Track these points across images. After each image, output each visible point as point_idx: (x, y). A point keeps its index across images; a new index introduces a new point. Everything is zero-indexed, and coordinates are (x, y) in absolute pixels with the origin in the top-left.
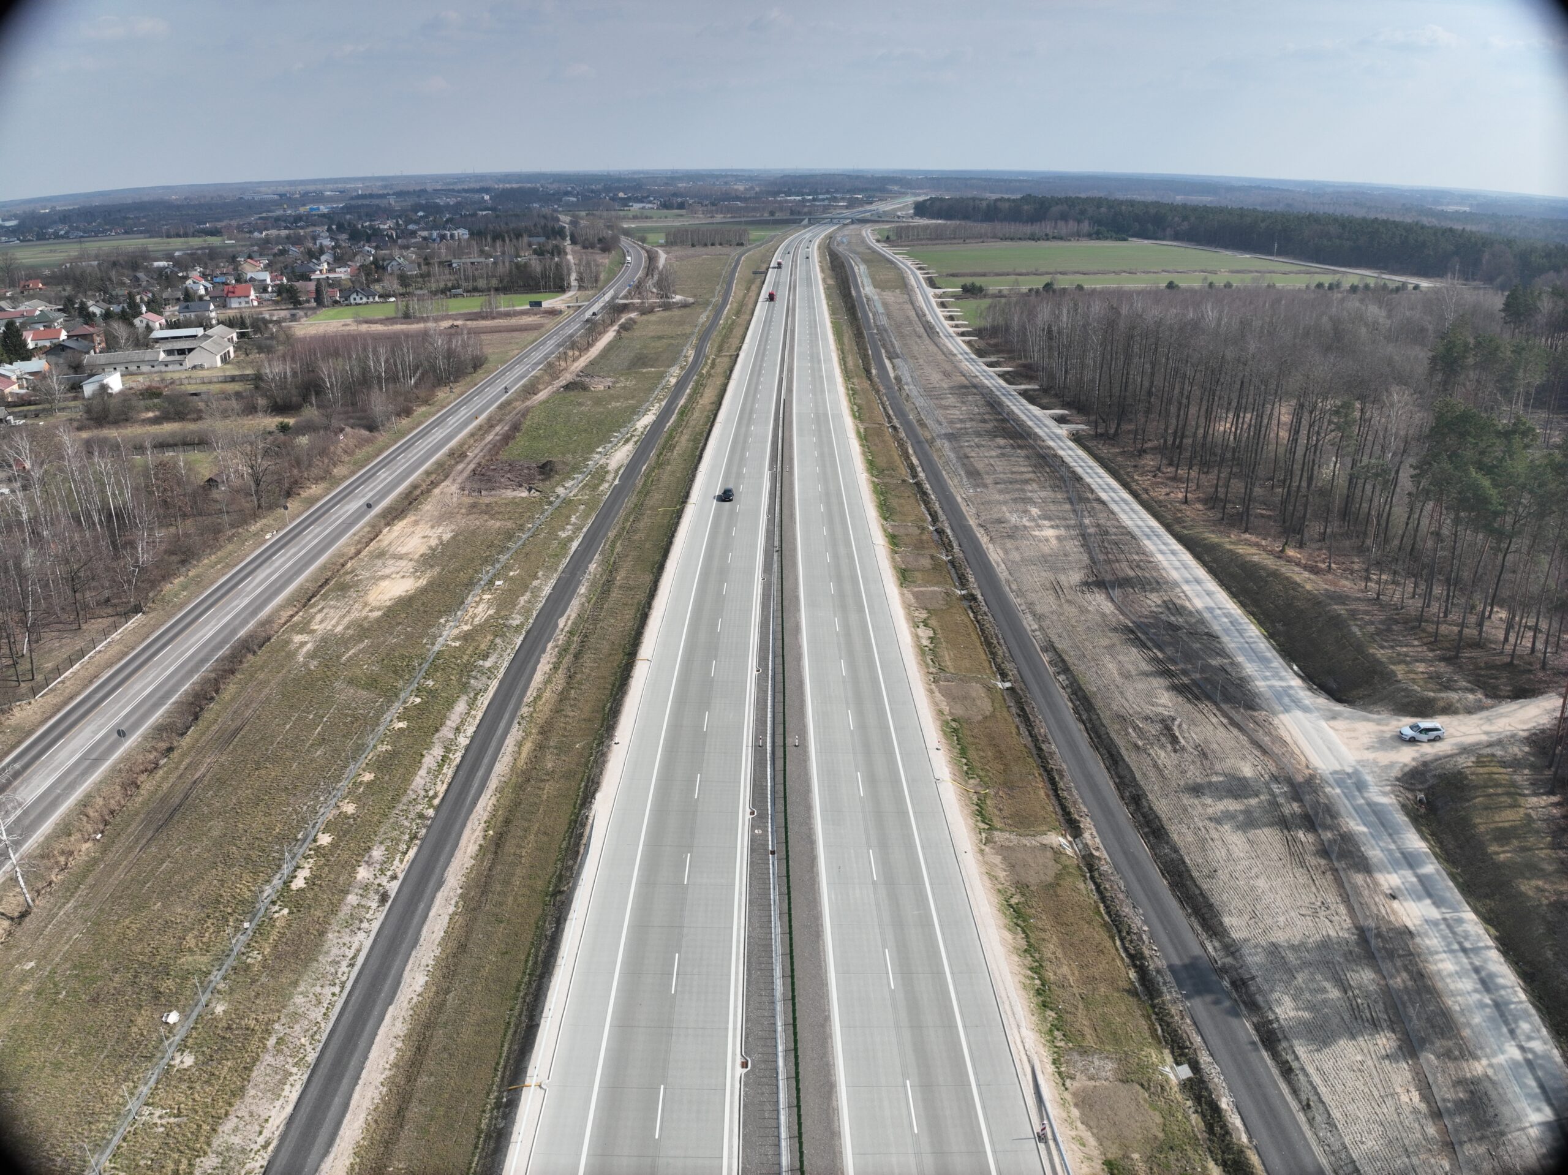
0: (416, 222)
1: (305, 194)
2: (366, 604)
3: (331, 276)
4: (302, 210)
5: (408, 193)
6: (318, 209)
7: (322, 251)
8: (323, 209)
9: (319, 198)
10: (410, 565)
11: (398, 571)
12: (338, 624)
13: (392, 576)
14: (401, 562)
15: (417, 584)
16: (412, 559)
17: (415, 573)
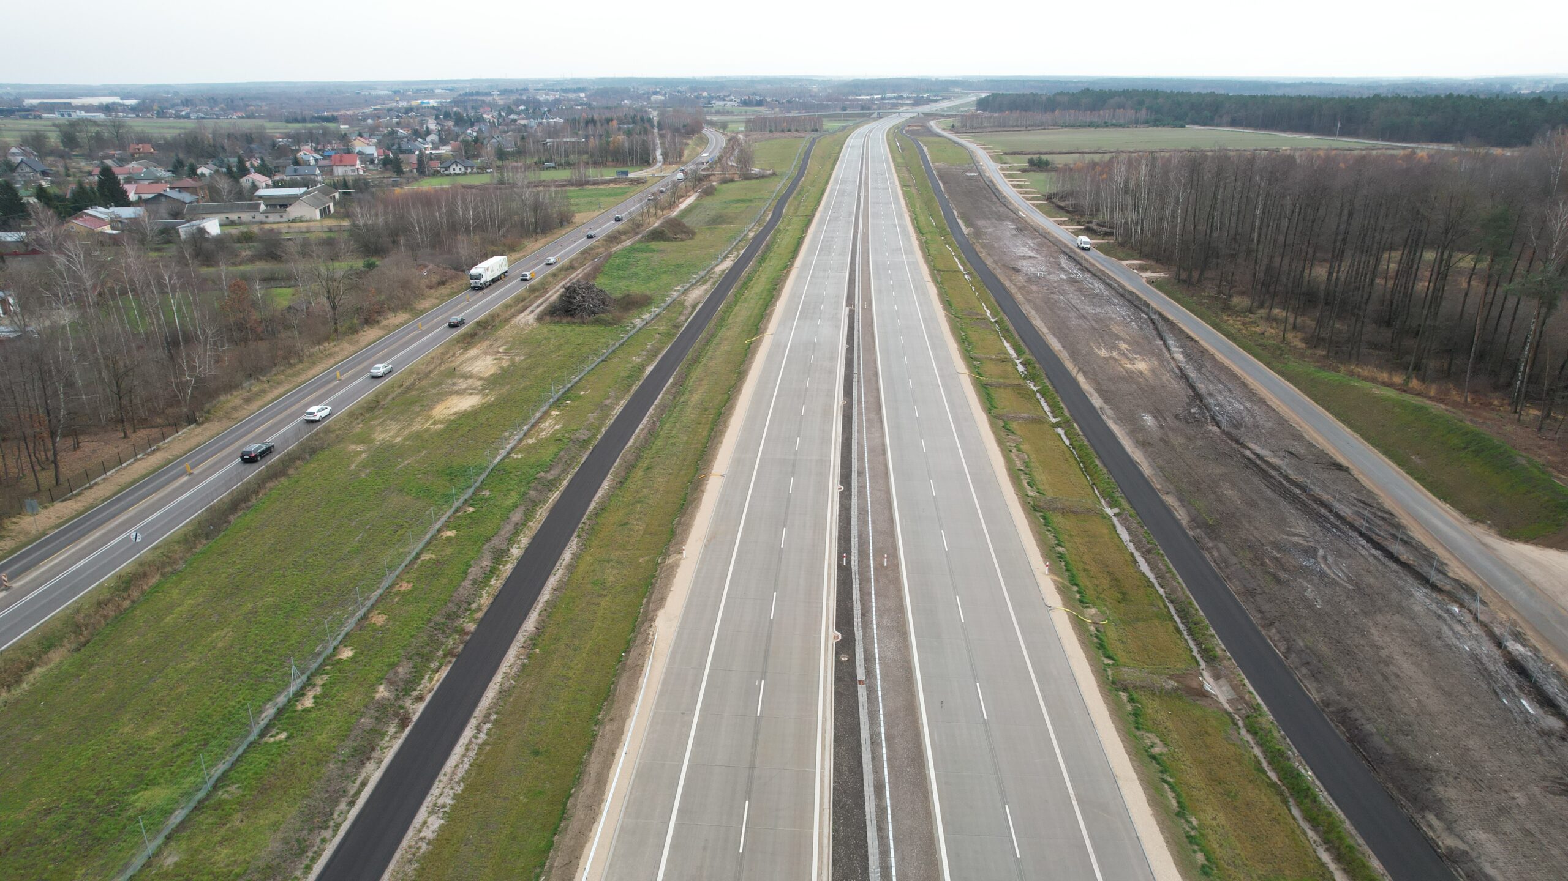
0: (518, 113)
1: (418, 91)
2: (429, 417)
3: (434, 152)
4: (414, 103)
5: (512, 91)
6: (428, 103)
7: (428, 132)
8: (433, 102)
9: (430, 94)
10: (479, 383)
11: (466, 389)
12: (397, 436)
13: (460, 393)
14: (470, 381)
15: (484, 401)
16: (481, 379)
17: (481, 391)
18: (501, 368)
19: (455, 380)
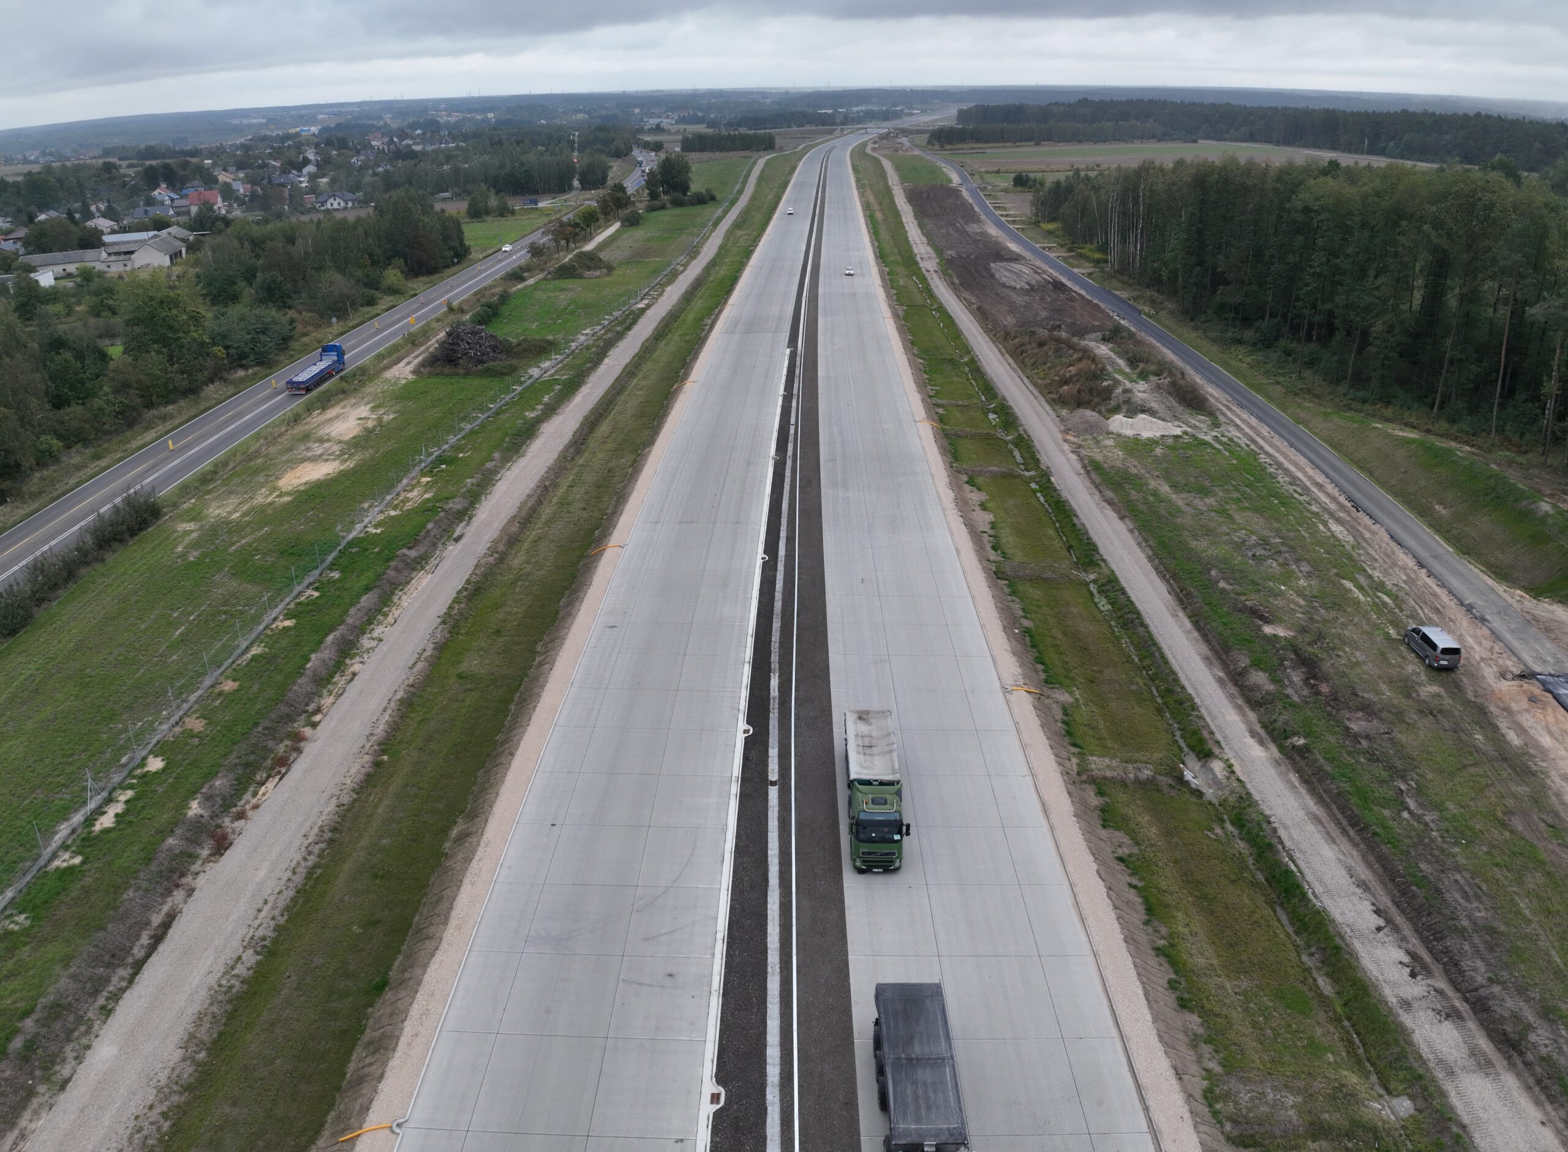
0: (413, 139)
2: (275, 489)
3: (309, 185)
4: (292, 131)
5: (408, 114)
6: (309, 130)
7: (306, 162)
8: (314, 129)
9: (312, 119)
10: (336, 448)
11: (321, 455)
12: (236, 511)
13: (314, 459)
14: (326, 445)
15: (342, 468)
16: (340, 442)
17: (341, 456)
18: (366, 429)
19: (310, 445)
